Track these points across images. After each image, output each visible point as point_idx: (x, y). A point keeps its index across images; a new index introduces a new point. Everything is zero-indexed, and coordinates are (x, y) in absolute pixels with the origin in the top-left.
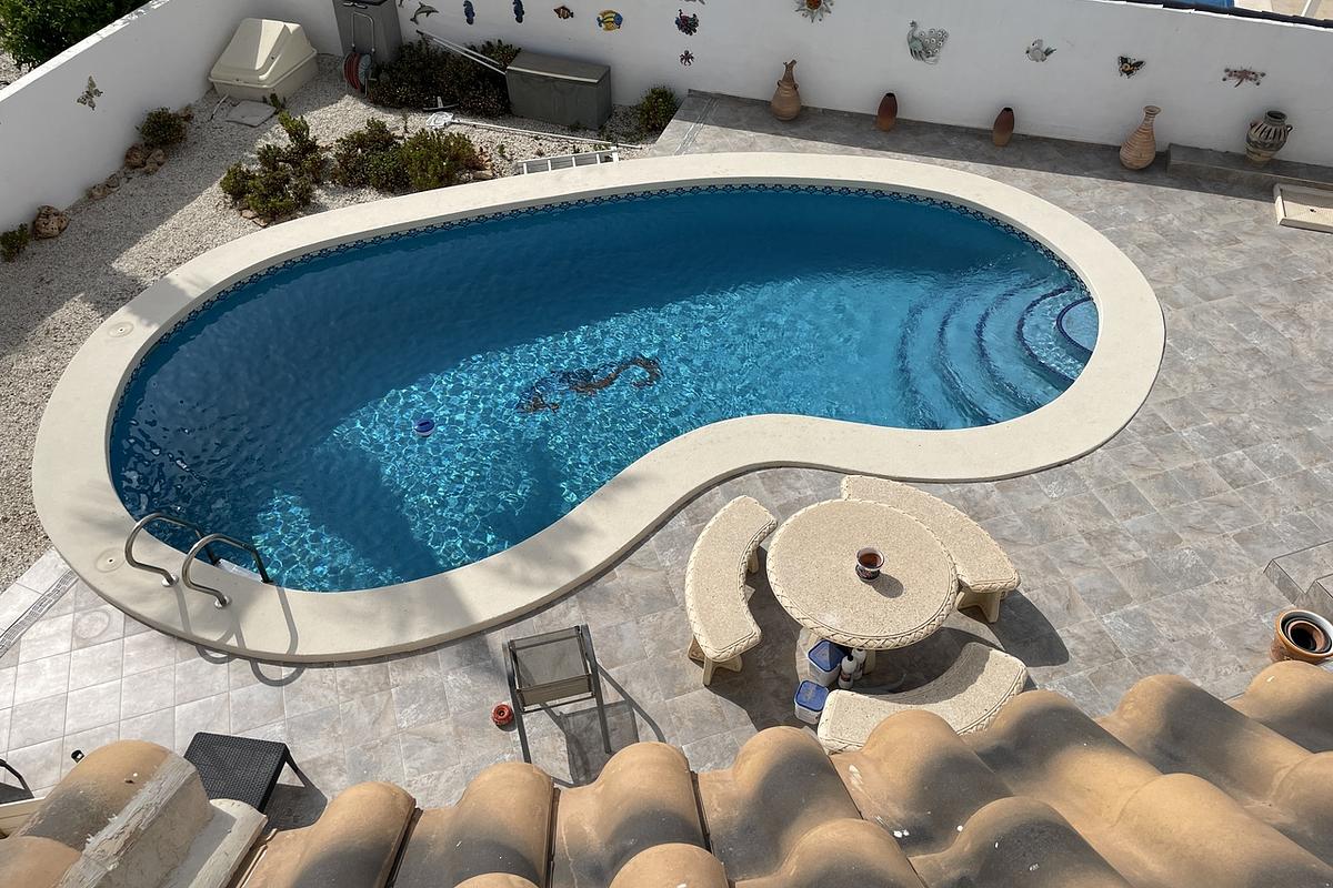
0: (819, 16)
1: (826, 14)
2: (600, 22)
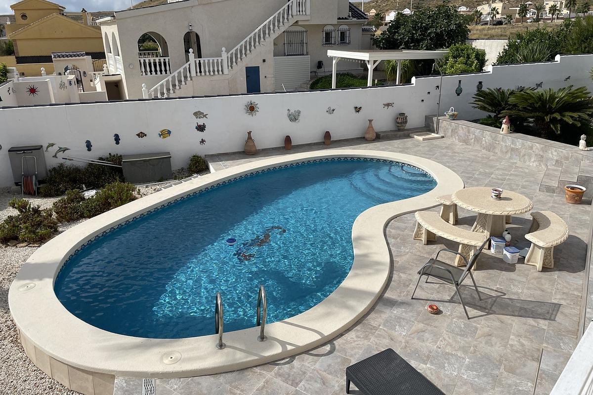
0: (254, 114)
1: (257, 112)
2: (160, 135)
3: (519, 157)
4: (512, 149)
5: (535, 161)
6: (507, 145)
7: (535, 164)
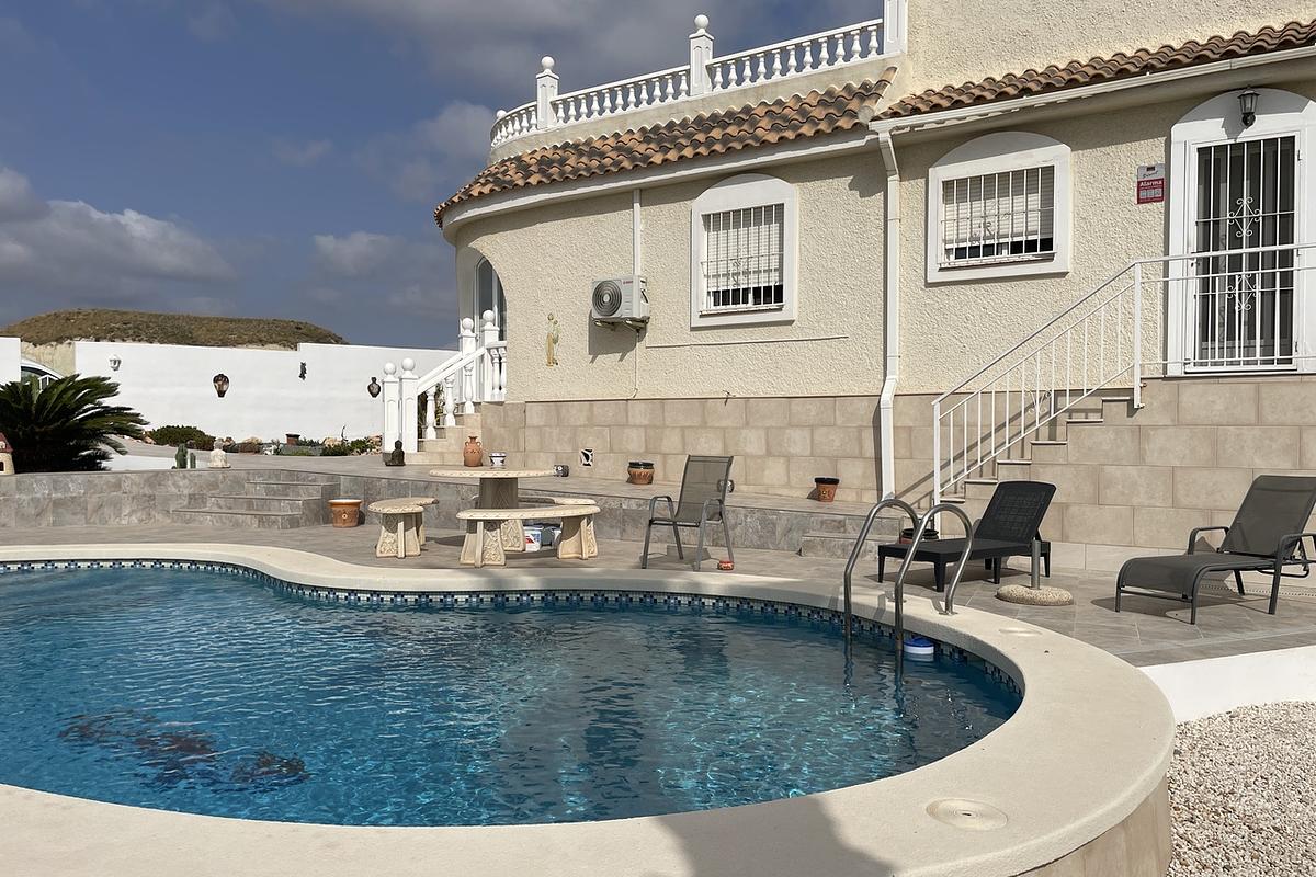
3: (85, 514)
4: (57, 504)
5: (133, 512)
6: (39, 495)
7: (134, 519)
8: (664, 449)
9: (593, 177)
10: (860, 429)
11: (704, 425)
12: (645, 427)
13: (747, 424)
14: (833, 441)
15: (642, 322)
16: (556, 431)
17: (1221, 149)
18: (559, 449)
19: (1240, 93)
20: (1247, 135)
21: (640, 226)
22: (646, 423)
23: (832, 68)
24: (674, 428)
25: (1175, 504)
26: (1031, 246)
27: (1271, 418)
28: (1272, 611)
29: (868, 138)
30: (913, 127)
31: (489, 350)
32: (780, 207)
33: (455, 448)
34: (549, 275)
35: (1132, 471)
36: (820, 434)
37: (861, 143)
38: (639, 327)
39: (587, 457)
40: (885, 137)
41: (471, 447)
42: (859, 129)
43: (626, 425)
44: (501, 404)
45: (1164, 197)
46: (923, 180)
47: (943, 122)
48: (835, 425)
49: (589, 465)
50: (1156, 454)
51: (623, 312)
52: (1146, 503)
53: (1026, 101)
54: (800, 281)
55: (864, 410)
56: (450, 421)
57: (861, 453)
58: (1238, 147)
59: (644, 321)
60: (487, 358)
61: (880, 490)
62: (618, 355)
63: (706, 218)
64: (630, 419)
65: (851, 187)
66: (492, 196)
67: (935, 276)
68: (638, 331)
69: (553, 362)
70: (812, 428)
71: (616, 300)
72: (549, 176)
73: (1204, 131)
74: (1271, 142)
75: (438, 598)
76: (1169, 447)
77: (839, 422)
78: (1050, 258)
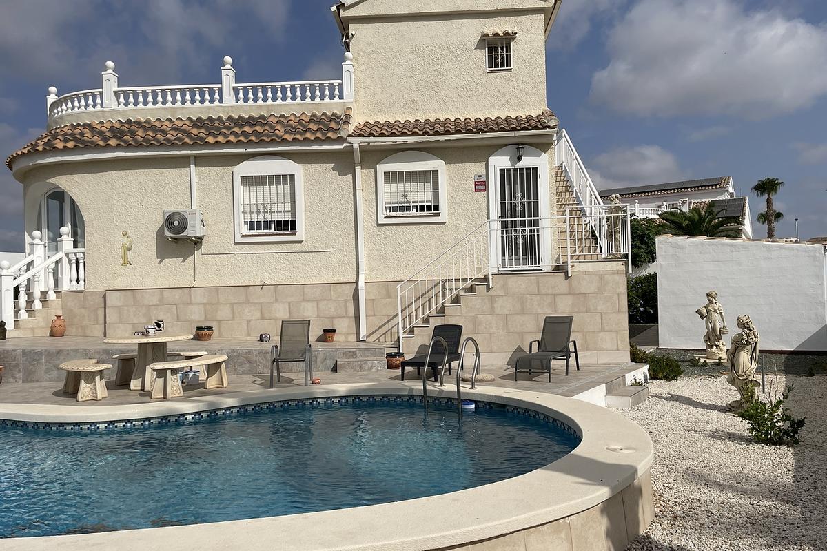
8: (219, 318)
9: (161, 145)
10: (346, 301)
11: (247, 301)
12: (205, 304)
13: (276, 300)
14: (330, 308)
15: (199, 238)
16: (132, 310)
17: (509, 170)
18: (135, 321)
19: (517, 146)
20: (519, 165)
21: (195, 179)
22: (205, 301)
23: (313, 102)
24: (226, 304)
25: (508, 331)
26: (429, 208)
27: (543, 292)
28: (567, 375)
29: (345, 145)
30: (369, 143)
31: (67, 254)
32: (292, 176)
33: (43, 324)
34: (123, 205)
35: (489, 317)
36: (322, 305)
37: (341, 147)
38: (197, 242)
39: (159, 325)
40: (356, 146)
41: (58, 323)
42: (340, 140)
43: (190, 303)
44: (81, 292)
45: (487, 190)
46: (373, 170)
47: (385, 142)
48: (331, 300)
49: (161, 330)
50: (499, 309)
51: (189, 232)
52: (496, 331)
53: (426, 138)
54: (306, 219)
55: (349, 290)
56: (37, 305)
57: (346, 314)
58: (515, 170)
59: (201, 238)
60: (65, 260)
61: (358, 333)
62: (181, 259)
63: (243, 178)
64: (193, 299)
65: (334, 169)
66: (76, 150)
67: (382, 221)
68: (196, 244)
69: (126, 262)
70: (318, 301)
71: (184, 225)
72: (125, 142)
73: (501, 161)
74: (528, 169)
75: (122, 424)
76: (505, 306)
77: (333, 298)
78: (438, 215)
